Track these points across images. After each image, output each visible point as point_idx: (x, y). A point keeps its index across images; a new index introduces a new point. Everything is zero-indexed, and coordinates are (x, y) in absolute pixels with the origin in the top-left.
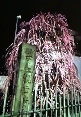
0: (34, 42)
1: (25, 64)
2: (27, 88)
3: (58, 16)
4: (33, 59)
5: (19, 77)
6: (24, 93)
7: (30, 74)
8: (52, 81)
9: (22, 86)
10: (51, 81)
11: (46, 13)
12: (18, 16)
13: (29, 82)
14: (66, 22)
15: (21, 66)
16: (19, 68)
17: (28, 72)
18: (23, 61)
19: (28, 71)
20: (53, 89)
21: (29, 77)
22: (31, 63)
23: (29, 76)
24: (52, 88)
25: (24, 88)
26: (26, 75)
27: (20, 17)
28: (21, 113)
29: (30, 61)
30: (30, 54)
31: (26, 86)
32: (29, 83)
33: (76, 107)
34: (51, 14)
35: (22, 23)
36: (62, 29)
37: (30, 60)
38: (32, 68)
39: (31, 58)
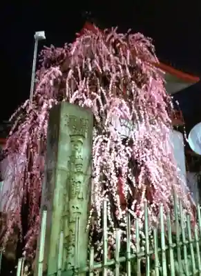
0: (83, 100)
1: (70, 154)
2: (75, 210)
3: (133, 38)
4: (86, 142)
5: (55, 187)
6: (70, 223)
7: (80, 178)
8: (131, 192)
9: (64, 207)
10: (128, 191)
11: (107, 30)
12: (37, 33)
13: (80, 196)
14: (152, 54)
15: (60, 158)
16: (56, 165)
17: (75, 173)
18: (65, 147)
19: (75, 170)
20: (135, 211)
21: (78, 184)
22: (82, 152)
23: (79, 182)
24: (133, 207)
25: (68, 211)
26: (71, 181)
27: (41, 34)
28: (76, 271)
29: (79, 147)
30: (78, 130)
31: (73, 207)
32: (78, 198)
33: (185, 247)
34: (118, 32)
35: (46, 49)
36: (144, 70)
37: (80, 144)
38: (85, 163)
39: (81, 139)
